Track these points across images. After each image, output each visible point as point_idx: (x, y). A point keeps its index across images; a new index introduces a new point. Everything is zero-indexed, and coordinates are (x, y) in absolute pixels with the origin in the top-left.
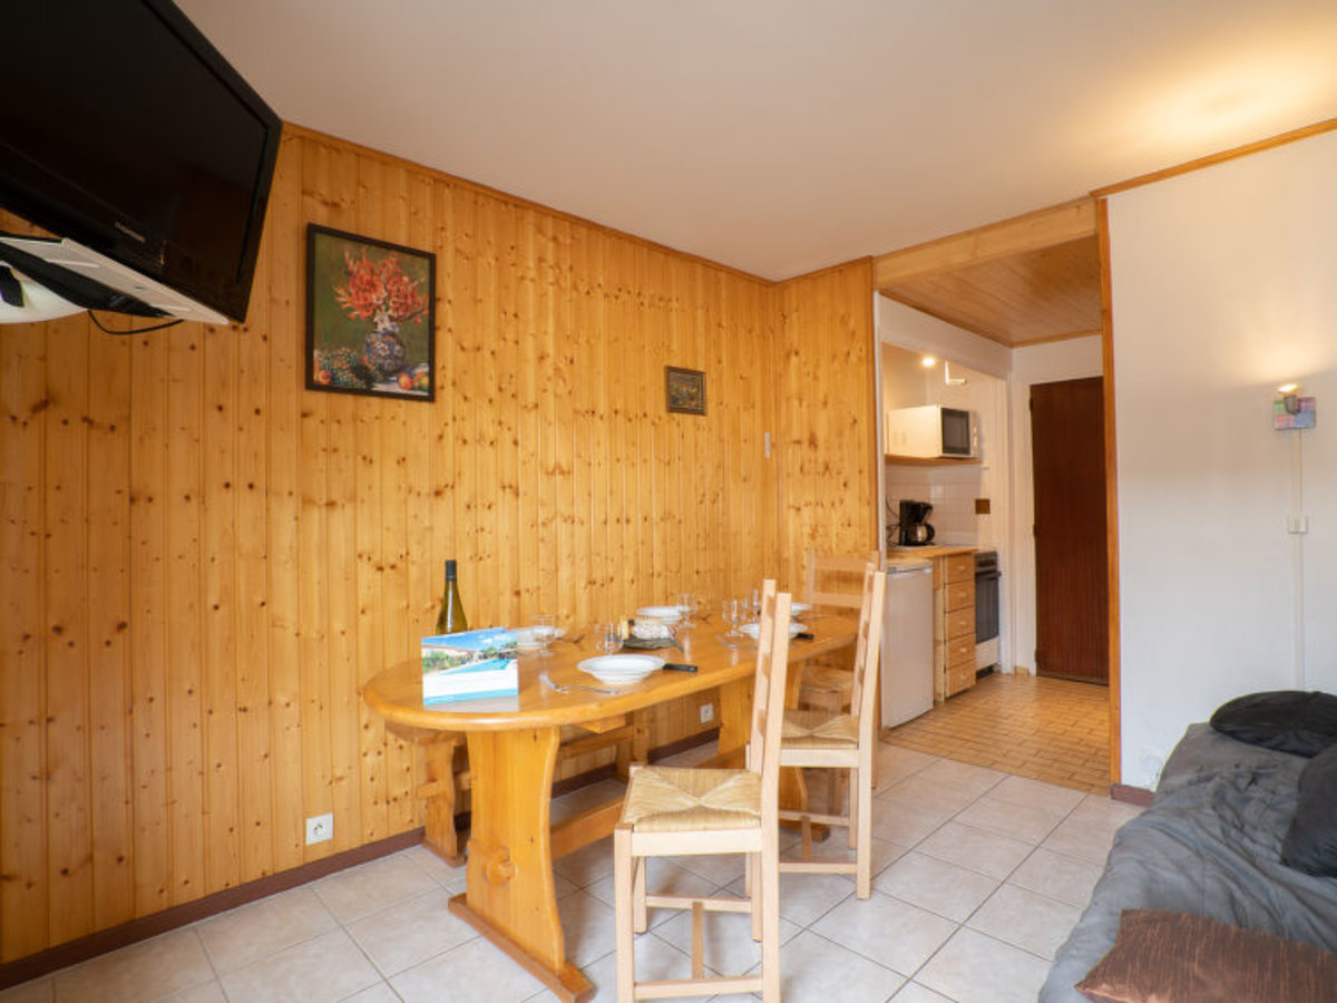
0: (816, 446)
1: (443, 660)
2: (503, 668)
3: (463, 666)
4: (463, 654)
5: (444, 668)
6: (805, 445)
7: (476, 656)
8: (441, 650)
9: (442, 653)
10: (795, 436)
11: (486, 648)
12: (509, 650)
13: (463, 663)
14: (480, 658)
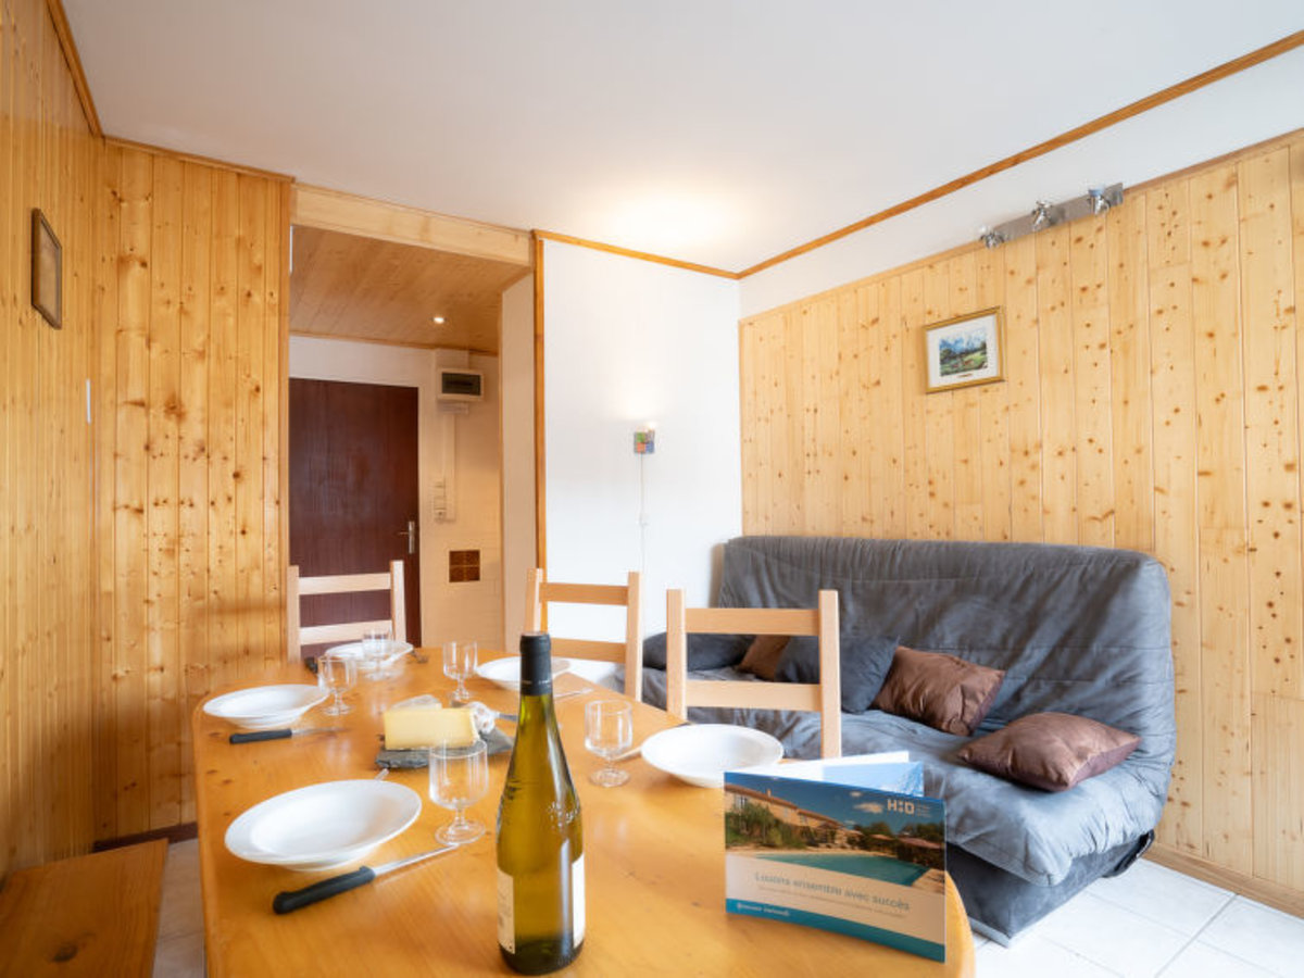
0: (181, 416)
1: (769, 827)
2: (909, 882)
3: (812, 852)
4: (813, 824)
5: (771, 846)
6: (158, 411)
7: (842, 835)
8: (764, 804)
9: (766, 812)
10: (136, 393)
11: (865, 824)
12: (919, 842)
13: (814, 844)
14: (851, 842)
